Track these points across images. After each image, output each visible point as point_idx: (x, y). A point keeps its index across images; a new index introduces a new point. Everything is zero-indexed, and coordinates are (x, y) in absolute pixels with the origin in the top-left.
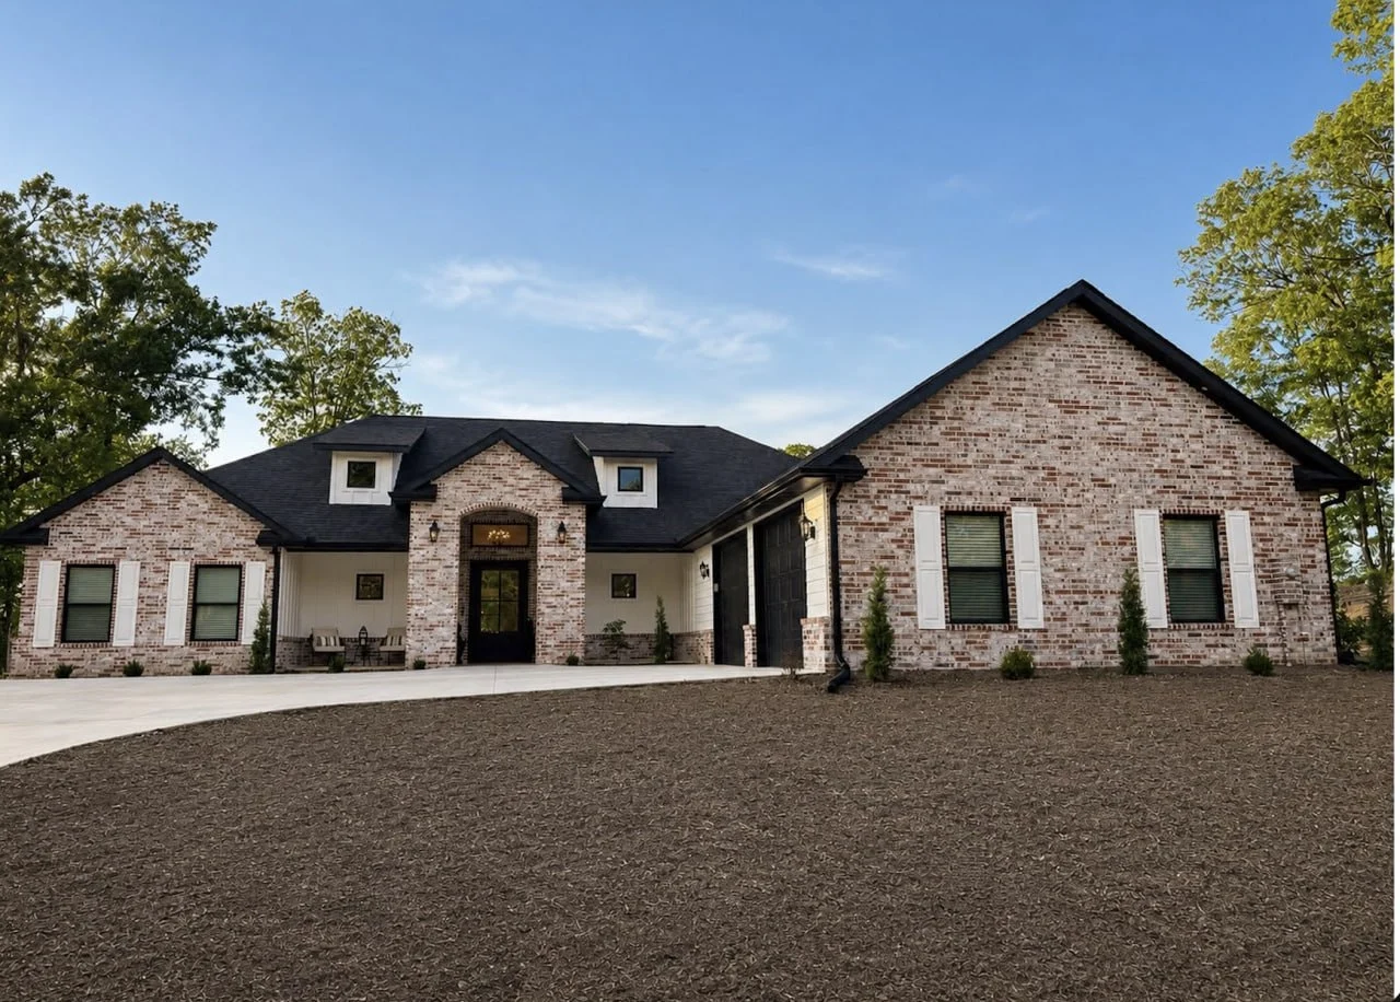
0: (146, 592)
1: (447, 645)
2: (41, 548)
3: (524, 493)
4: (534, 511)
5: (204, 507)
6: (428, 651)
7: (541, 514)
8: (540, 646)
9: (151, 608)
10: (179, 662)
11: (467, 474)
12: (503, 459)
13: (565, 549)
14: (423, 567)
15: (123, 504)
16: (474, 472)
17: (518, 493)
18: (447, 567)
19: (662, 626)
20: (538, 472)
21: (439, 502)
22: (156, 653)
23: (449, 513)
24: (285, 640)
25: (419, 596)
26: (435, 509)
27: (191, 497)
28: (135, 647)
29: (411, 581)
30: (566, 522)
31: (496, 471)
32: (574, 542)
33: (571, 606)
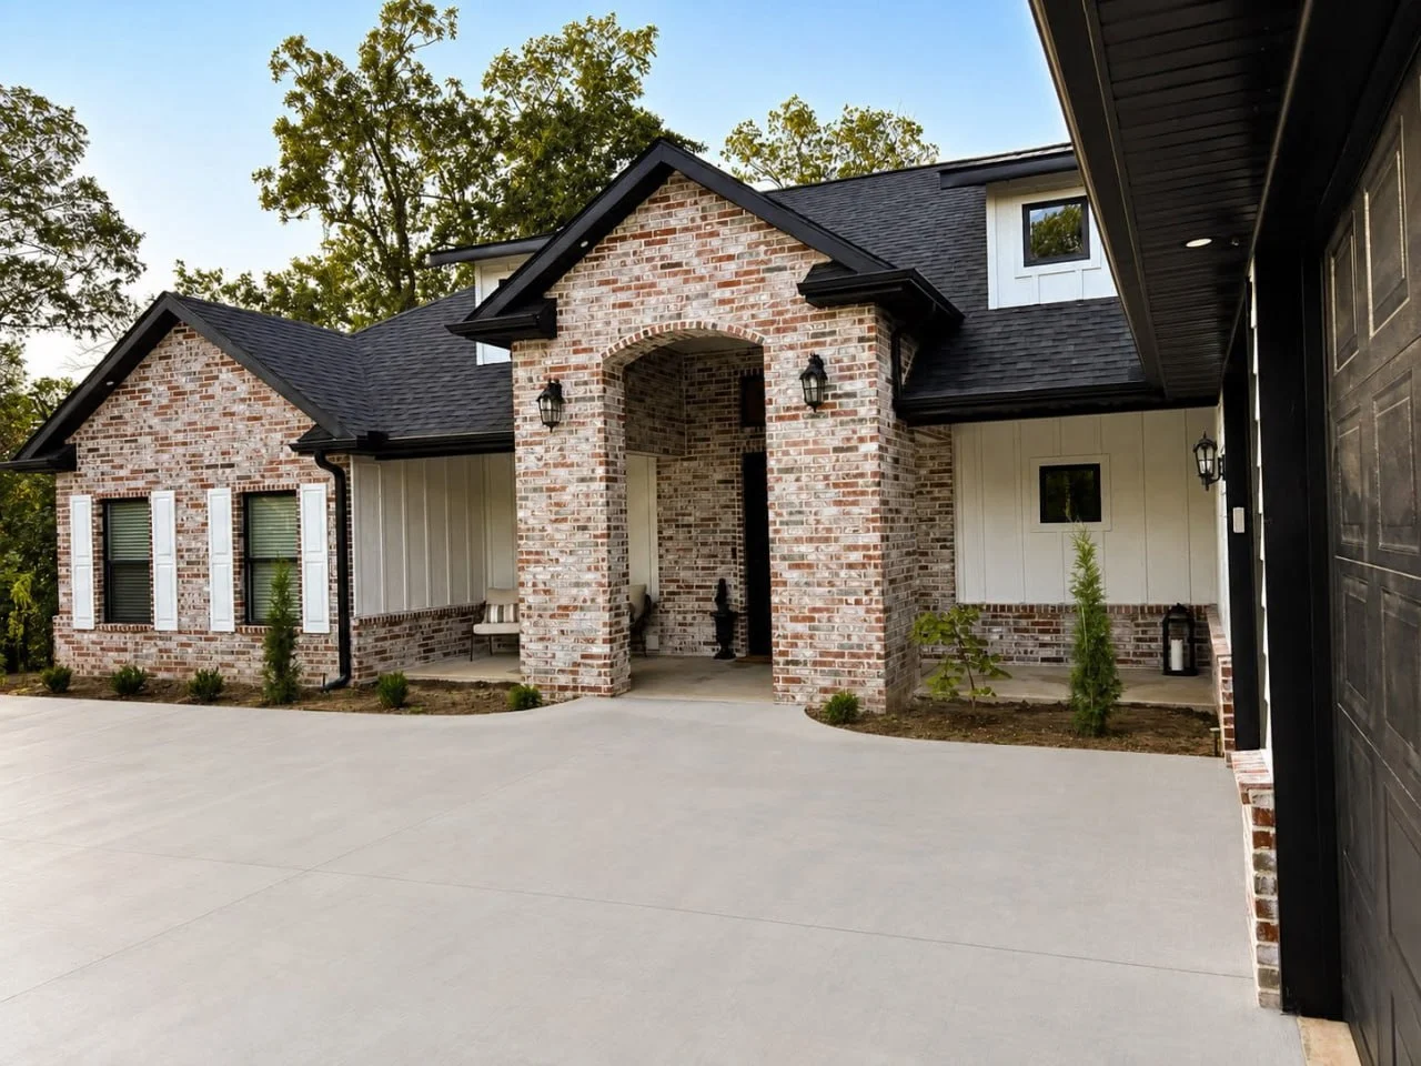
0: (184, 541)
1: (596, 649)
2: (70, 476)
3: (727, 293)
4: (752, 333)
5: (243, 389)
6: (558, 664)
7: (768, 341)
8: (781, 659)
9: (193, 567)
10: (228, 658)
11: (610, 265)
12: (681, 218)
13: (825, 424)
14: (542, 482)
15: (149, 398)
16: (624, 258)
17: (718, 294)
18: (583, 480)
19: (1088, 588)
20: (755, 236)
21: (564, 337)
22: (203, 642)
23: (581, 359)
24: (365, 623)
25: (537, 547)
26: (556, 355)
27: (226, 375)
28: (180, 632)
29: (521, 514)
30: (826, 353)
31: (670, 251)
32: (849, 404)
33: (850, 566)
